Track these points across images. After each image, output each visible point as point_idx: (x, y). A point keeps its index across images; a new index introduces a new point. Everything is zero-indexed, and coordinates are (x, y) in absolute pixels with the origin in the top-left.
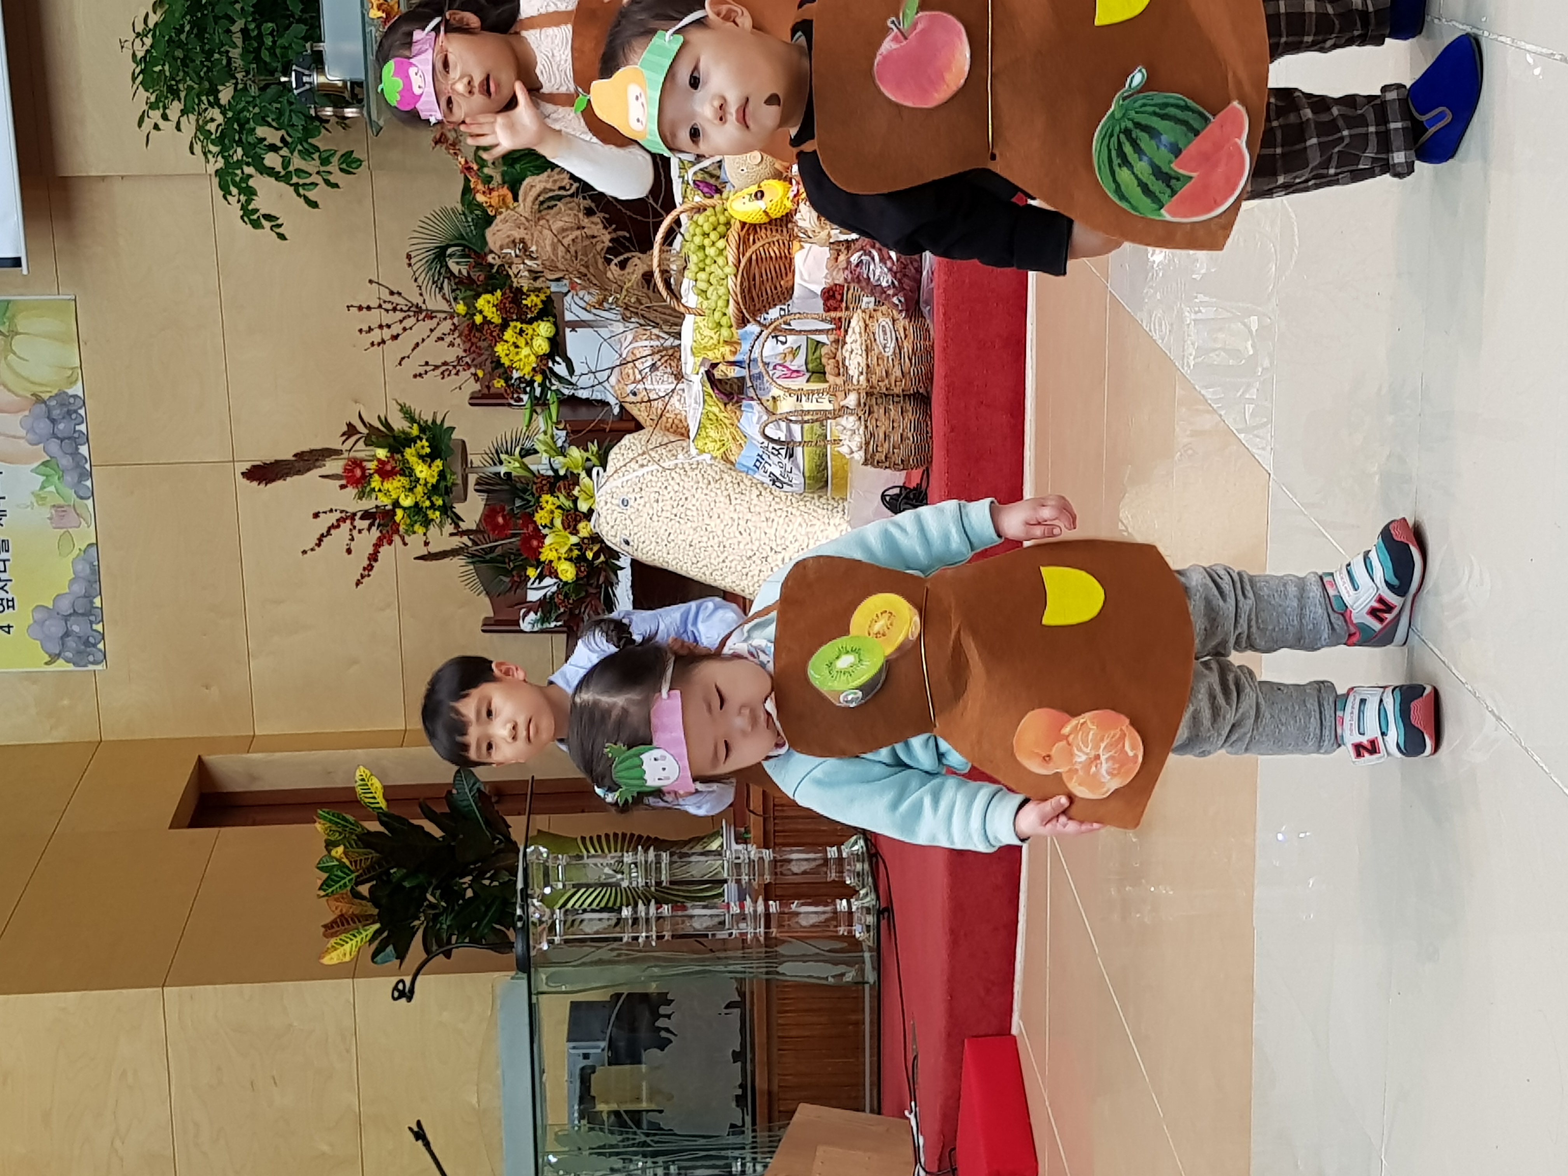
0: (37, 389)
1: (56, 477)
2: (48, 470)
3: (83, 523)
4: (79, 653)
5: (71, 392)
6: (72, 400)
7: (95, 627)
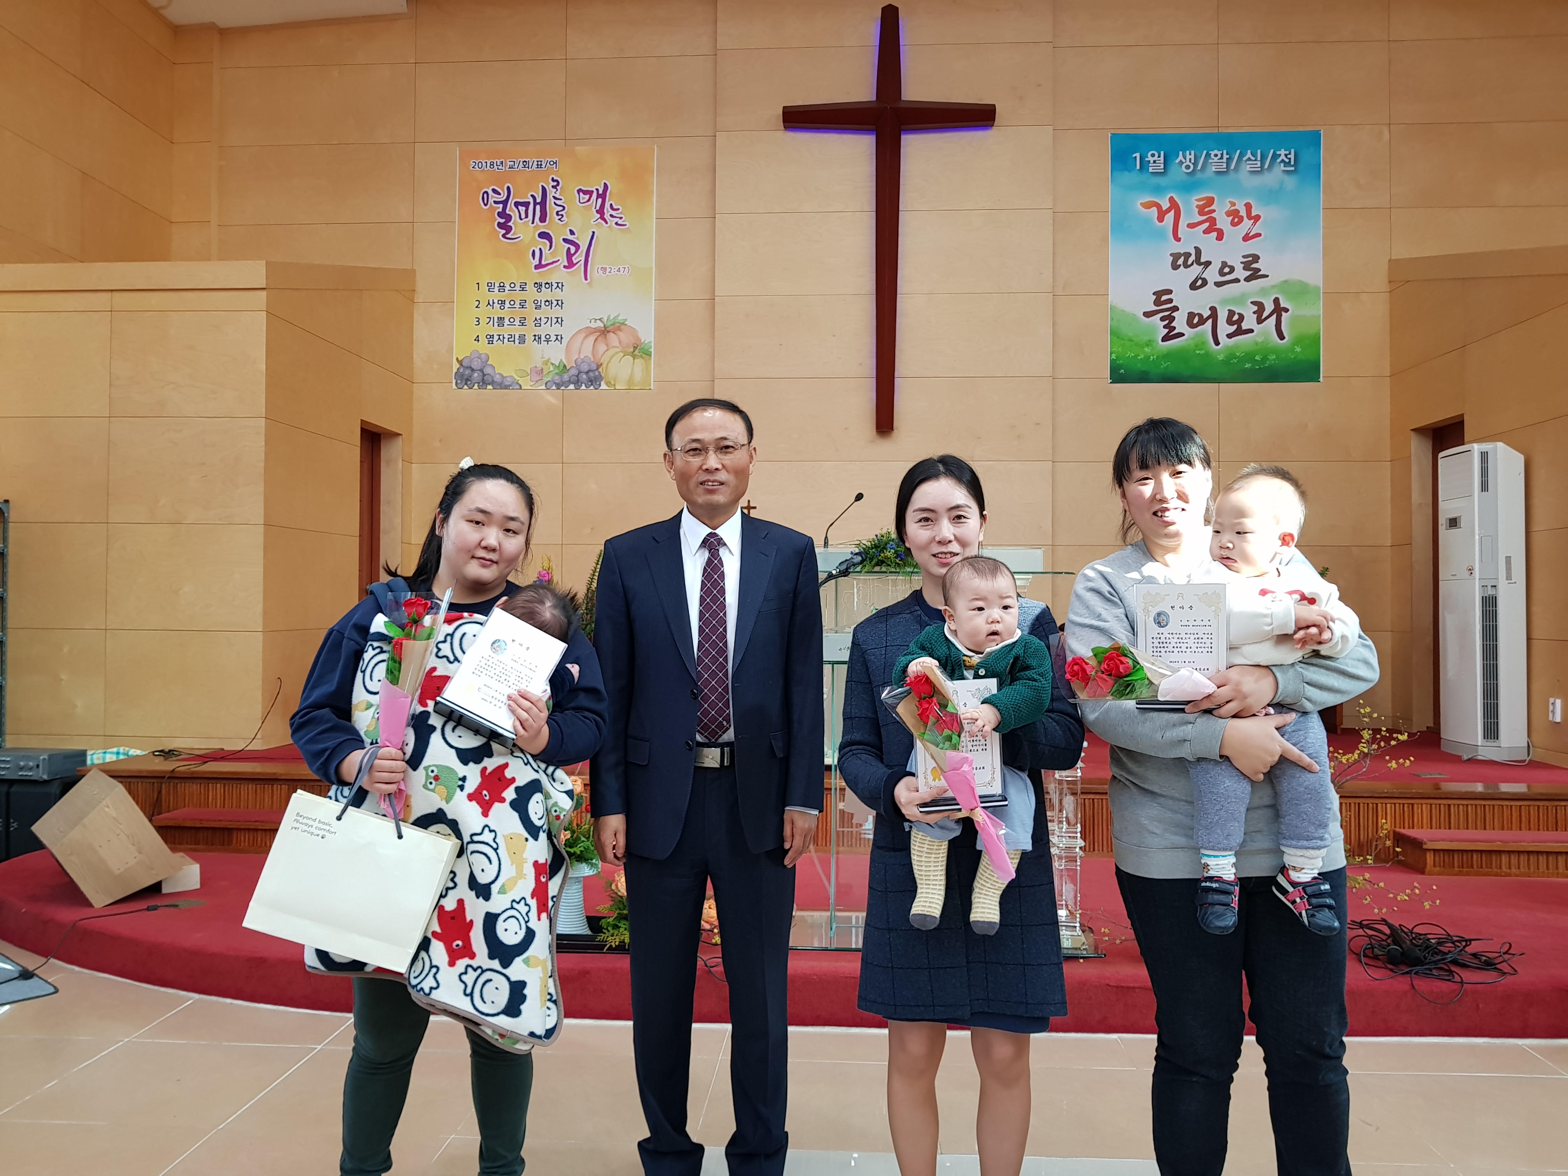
0: (604, 365)
1: (557, 371)
2: (561, 368)
3: (532, 383)
4: (462, 375)
5: (602, 383)
6: (598, 383)
7: (476, 385)
